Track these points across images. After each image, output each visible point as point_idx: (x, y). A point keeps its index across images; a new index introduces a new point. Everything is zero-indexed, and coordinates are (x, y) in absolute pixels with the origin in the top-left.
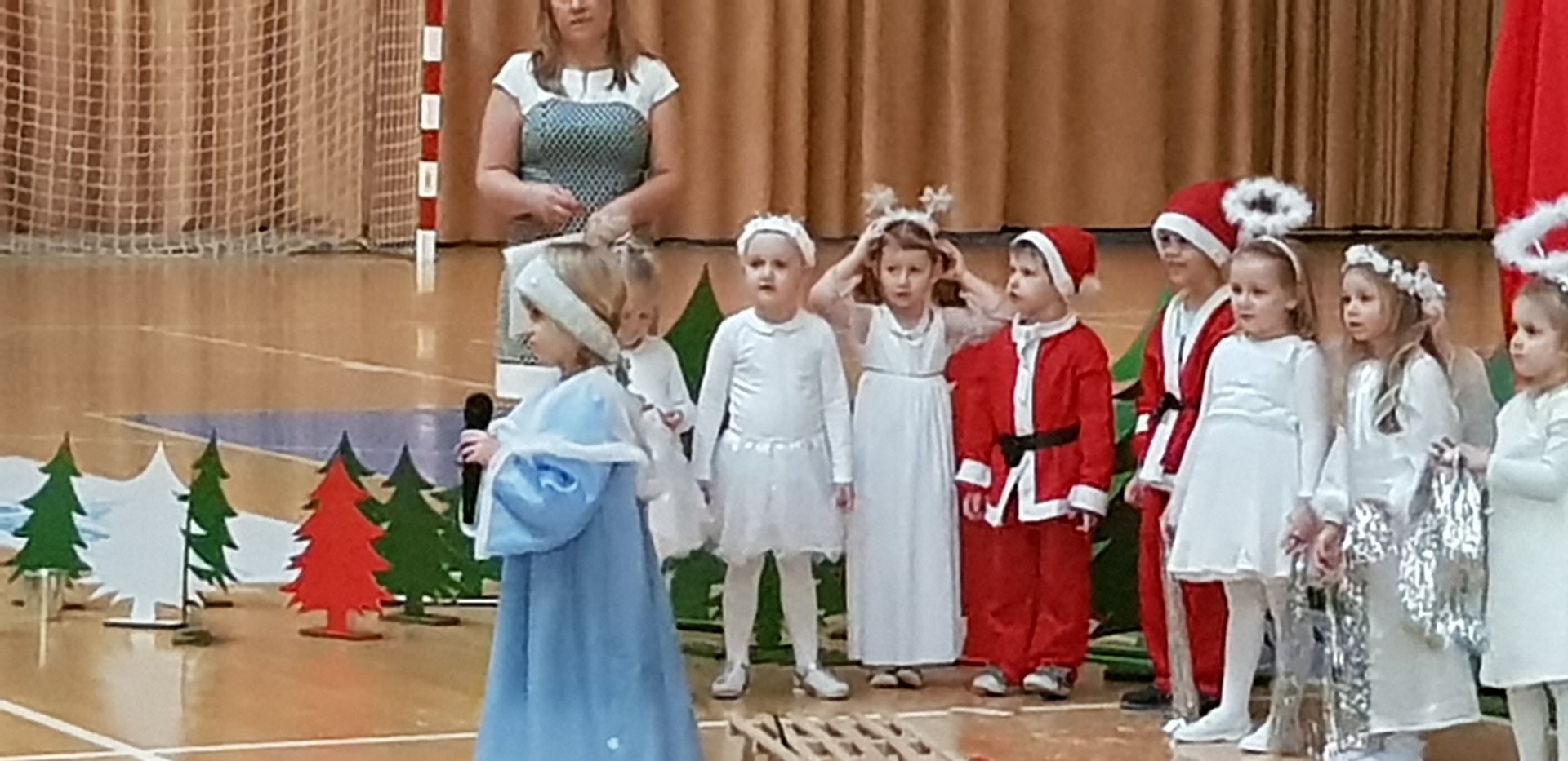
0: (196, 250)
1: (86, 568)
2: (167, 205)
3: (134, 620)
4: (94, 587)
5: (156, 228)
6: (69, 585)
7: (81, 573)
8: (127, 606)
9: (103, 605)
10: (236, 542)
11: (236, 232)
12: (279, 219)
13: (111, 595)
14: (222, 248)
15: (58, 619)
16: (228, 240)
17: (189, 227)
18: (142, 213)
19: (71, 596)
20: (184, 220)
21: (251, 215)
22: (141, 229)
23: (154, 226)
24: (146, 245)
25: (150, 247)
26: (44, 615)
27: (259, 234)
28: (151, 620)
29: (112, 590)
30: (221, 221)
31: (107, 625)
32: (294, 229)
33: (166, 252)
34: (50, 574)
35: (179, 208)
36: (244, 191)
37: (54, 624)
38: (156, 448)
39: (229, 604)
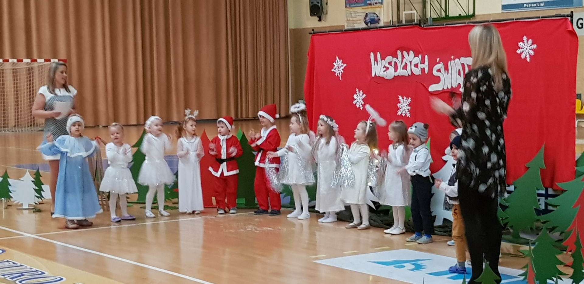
0: (16, 131)
1: (12, 197)
2: (10, 122)
3: (24, 207)
4: (14, 201)
5: (7, 127)
6: (9, 201)
7: (11, 198)
8: (22, 205)
9: (17, 205)
10: (44, 190)
11: (25, 127)
12: (34, 124)
13: (18, 203)
14: (22, 130)
15: (7, 208)
16: (23, 129)
17: (15, 126)
18: (4, 124)
19: (9, 204)
20: (13, 125)
21: (28, 123)
22: (4, 127)
23: (7, 126)
24: (5, 131)
25: (6, 131)
26: (3, 208)
27: (30, 127)
28: (27, 207)
29: (18, 201)
30: (21, 125)
31: (17, 209)
32: (37, 126)
33: (10, 132)
34: (4, 199)
35: (12, 123)
36: (26, 118)
37: (6, 210)
38: (26, 172)
39: (43, 203)
